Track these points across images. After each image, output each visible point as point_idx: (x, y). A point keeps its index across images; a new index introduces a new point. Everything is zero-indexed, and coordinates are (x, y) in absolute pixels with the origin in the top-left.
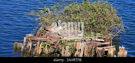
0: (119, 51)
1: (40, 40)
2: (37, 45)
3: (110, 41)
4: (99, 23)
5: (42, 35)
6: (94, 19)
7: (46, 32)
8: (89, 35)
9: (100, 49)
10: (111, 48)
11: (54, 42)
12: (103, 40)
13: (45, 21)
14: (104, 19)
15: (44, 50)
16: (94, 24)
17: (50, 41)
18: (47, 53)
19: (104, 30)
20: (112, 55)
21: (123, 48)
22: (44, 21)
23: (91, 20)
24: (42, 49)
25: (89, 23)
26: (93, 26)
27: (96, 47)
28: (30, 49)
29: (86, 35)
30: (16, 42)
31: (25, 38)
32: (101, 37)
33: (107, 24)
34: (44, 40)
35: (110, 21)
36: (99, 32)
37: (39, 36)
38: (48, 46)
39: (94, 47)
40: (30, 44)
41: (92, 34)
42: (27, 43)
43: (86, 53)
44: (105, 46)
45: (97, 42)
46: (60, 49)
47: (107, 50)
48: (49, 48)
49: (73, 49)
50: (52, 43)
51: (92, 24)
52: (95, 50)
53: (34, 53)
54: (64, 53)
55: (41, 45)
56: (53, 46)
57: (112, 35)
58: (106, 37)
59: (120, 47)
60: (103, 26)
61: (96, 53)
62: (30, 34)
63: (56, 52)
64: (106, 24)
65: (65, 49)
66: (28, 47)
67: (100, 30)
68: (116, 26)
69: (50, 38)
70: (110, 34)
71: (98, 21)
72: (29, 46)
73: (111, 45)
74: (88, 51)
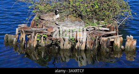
0: (127, 41)
1: (35, 31)
2: (31, 37)
3: (116, 29)
4: (103, 9)
5: (37, 25)
6: (96, 5)
7: (42, 21)
8: (91, 24)
9: (105, 39)
10: (117, 37)
11: (51, 33)
12: (108, 29)
13: (40, 9)
14: (108, 5)
15: (39, 42)
16: (97, 10)
17: (47, 32)
18: (44, 45)
19: (108, 17)
20: (119, 46)
21: (132, 37)
22: (38, 9)
23: (93, 6)
24: (38, 41)
25: (91, 10)
26: (96, 13)
27: (100, 37)
28: (24, 41)
29: (87, 23)
30: (7, 34)
31: (17, 29)
32: (106, 26)
33: (112, 10)
34: (39, 31)
35: (115, 7)
36: (103, 20)
37: (34, 26)
38: (44, 37)
39: (98, 37)
40: (23, 36)
41: (95, 22)
42: (19, 34)
43: (88, 44)
44: (110, 35)
45: (101, 32)
46: (59, 41)
47: (112, 40)
48: (46, 39)
49: (73, 40)
50: (49, 33)
51: (95, 11)
52: (99, 41)
53: (28, 46)
54: (63, 45)
55: (36, 37)
56: (50, 37)
57: (118, 22)
58: (111, 26)
59: (128, 37)
60: (107, 13)
61: (101, 44)
62: (23, 25)
63: (54, 44)
64: (110, 10)
65: (65, 41)
66: (21, 39)
67: (104, 17)
68: (122, 12)
69: (46, 28)
70: (115, 22)
71: (102, 7)
72: (23, 39)
73: (118, 34)
74: (91, 42)
